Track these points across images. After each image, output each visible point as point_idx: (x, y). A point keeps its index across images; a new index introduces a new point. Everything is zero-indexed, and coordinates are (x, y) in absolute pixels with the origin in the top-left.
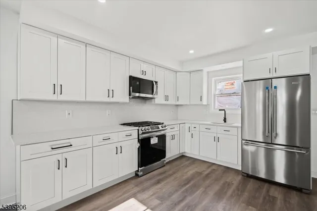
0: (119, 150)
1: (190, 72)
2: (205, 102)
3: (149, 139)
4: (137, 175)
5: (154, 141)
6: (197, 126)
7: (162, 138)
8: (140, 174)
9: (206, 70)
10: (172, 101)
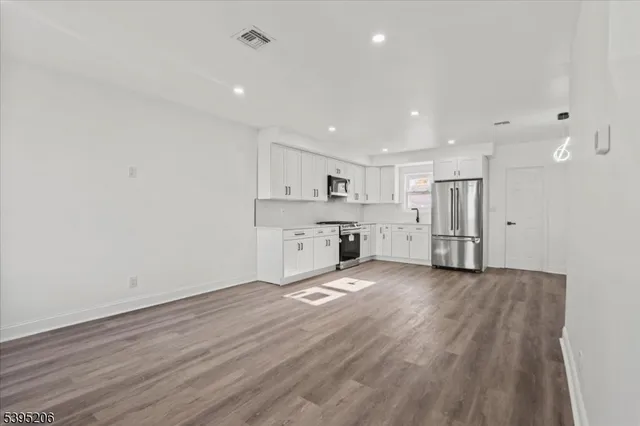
0: (328, 243)
1: (381, 167)
2: (396, 201)
3: (347, 236)
4: (338, 268)
5: (351, 238)
6: (389, 226)
7: (357, 236)
8: (342, 267)
9: (397, 166)
10: (361, 200)
